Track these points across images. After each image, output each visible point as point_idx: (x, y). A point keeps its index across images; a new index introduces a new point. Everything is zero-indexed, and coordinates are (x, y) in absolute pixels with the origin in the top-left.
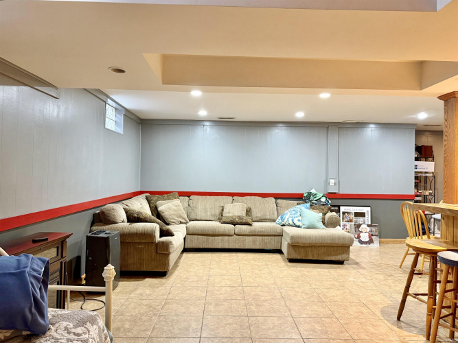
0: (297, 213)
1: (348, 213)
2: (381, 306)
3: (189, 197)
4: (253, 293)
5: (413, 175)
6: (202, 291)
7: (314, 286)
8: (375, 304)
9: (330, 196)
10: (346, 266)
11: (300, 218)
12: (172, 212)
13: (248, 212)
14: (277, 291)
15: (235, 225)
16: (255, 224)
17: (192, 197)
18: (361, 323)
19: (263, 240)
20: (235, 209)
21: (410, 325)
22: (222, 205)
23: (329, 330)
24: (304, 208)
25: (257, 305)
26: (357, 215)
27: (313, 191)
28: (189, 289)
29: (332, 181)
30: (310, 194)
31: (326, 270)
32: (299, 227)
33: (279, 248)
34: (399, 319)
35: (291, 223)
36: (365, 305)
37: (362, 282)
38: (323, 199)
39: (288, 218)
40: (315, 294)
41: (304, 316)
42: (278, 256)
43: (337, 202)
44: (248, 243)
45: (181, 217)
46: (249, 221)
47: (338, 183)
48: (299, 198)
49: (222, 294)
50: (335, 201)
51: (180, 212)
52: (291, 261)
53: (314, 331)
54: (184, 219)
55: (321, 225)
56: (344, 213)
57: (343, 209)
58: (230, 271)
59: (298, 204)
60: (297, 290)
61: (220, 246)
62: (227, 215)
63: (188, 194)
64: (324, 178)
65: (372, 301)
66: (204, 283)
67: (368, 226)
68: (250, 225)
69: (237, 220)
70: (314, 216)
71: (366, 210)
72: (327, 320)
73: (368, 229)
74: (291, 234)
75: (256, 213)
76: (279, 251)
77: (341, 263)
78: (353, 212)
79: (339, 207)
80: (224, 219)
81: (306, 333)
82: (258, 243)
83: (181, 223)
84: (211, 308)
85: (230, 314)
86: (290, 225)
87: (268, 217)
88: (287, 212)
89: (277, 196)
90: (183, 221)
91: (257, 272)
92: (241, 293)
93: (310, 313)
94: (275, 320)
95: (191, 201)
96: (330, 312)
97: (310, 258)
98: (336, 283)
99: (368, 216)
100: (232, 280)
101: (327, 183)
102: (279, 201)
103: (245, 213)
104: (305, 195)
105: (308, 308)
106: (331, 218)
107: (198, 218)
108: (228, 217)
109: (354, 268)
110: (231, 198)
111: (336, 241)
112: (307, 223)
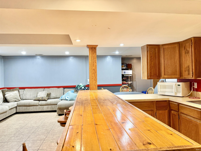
3: (24, 89)
5: (121, 76)
9: (88, 86)
12: (11, 97)
13: (49, 95)
15: (39, 101)
20: (42, 94)
24: (70, 92)
27: (80, 85)
38: (83, 88)
39: (64, 96)
44: (45, 108)
45: (16, 99)
48: (73, 87)
61: (32, 111)
70: (74, 95)
74: (58, 104)
75: (53, 95)
80: (35, 99)
82: (49, 108)
86: (64, 100)
101: (86, 81)
102: (65, 89)
103: (46, 95)
107: (27, 99)
110: (43, 89)
112: (70, 98)
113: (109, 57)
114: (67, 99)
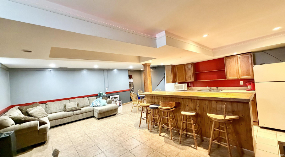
0: (98, 101)
1: (113, 98)
2: (133, 125)
3: (45, 103)
4: (92, 135)
5: (129, 83)
6: (69, 143)
7: (112, 125)
8: (132, 125)
9: (107, 93)
10: (117, 115)
11: (99, 103)
12: (38, 113)
13: (78, 105)
14: (101, 132)
15: (73, 111)
16: (82, 109)
17: (47, 103)
18: (132, 132)
19: (87, 114)
20: (71, 105)
21: (143, 128)
22: (64, 104)
23: (125, 138)
24: (100, 99)
25: (97, 139)
26: (115, 98)
27: (101, 93)
28: (63, 145)
29: (107, 88)
30: (100, 94)
31: (112, 119)
32: (99, 106)
33: (93, 116)
34: (140, 127)
35: (96, 105)
36: (130, 126)
37: (125, 119)
38: (105, 95)
39: (95, 104)
40: (114, 128)
41: (115, 136)
42: (93, 119)
43: (109, 95)
44: (80, 117)
45: (43, 114)
46: (80, 108)
47: (109, 89)
48: (97, 96)
49: (80, 141)
50: (108, 95)
51: (43, 112)
52: (99, 119)
53: (121, 140)
54: (46, 114)
55: (107, 104)
56: (111, 98)
57: (111, 97)
58: (77, 130)
59: (97, 98)
60: (107, 128)
61: (67, 122)
62: (68, 108)
63: (45, 102)
64: (104, 88)
65: (130, 124)
66: (68, 139)
67: (119, 101)
68: (80, 110)
69: (74, 109)
70: (104, 101)
71: (118, 96)
72: (123, 135)
73: (119, 102)
74: (99, 110)
75: (81, 105)
76: (93, 117)
77: (115, 115)
78: (114, 97)
79: (109, 96)
80: (67, 110)
81: (119, 142)
82: (84, 116)
83: (44, 116)
84: (79, 148)
85: (89, 147)
86: (96, 106)
87: (86, 105)
88: (93, 101)
89: (88, 96)
90: (45, 115)
91: (89, 127)
92: (88, 137)
93: (116, 134)
94: (107, 142)
95: (47, 106)
96: (122, 132)
97: (106, 116)
98: (118, 122)
99: (118, 98)
100: (81, 134)
101: (105, 89)
102: (89, 98)
103: (76, 105)
104: (98, 94)
105: (114, 133)
106: (109, 101)
107: (52, 112)
108: (69, 109)
109: (120, 115)
110: (68, 100)
111: (114, 108)
112: (102, 104)
113: (115, 70)
114: (99, 105)
